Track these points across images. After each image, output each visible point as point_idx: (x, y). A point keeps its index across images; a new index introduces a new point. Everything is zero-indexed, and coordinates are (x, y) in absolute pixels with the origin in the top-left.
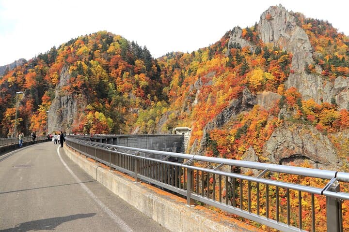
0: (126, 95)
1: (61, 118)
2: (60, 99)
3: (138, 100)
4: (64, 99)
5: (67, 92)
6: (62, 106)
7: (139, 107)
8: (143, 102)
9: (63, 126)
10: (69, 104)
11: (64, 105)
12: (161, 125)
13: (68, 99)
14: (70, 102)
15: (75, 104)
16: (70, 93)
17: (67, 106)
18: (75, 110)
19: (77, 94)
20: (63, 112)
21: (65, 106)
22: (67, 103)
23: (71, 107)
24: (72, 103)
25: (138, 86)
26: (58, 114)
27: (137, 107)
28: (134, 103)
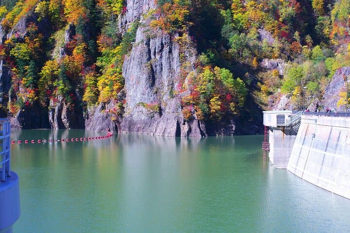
0: (252, 34)
1: (152, 78)
2: (148, 44)
3: (276, 44)
4: (155, 44)
5: (160, 31)
6: (153, 56)
7: (280, 57)
8: (287, 48)
9: (156, 92)
10: (164, 53)
11: (155, 55)
12: (333, 93)
13: (162, 44)
14: (166, 49)
15: (176, 53)
16: (166, 32)
17: (161, 57)
18: (175, 64)
19: (177, 35)
20: (154, 68)
21: (158, 57)
22: (161, 51)
23: (169, 58)
24: (170, 52)
25: (277, 17)
26: (146, 70)
27: (276, 58)
28: (270, 49)
